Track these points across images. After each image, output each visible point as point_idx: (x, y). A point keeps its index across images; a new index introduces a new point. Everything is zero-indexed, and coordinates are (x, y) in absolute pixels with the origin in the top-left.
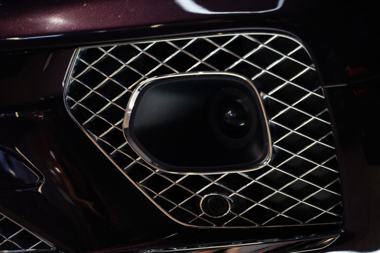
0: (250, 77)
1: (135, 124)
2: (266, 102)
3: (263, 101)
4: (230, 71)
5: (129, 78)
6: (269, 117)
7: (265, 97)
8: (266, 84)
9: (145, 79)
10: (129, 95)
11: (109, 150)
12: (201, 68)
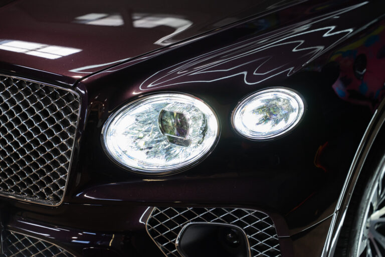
0: (242, 228)
1: (182, 242)
2: (250, 239)
3: (248, 239)
4: (233, 224)
5: (181, 220)
6: (250, 246)
7: (249, 237)
8: (250, 231)
9: (189, 222)
10: (180, 228)
11: (166, 252)
12: (218, 221)
